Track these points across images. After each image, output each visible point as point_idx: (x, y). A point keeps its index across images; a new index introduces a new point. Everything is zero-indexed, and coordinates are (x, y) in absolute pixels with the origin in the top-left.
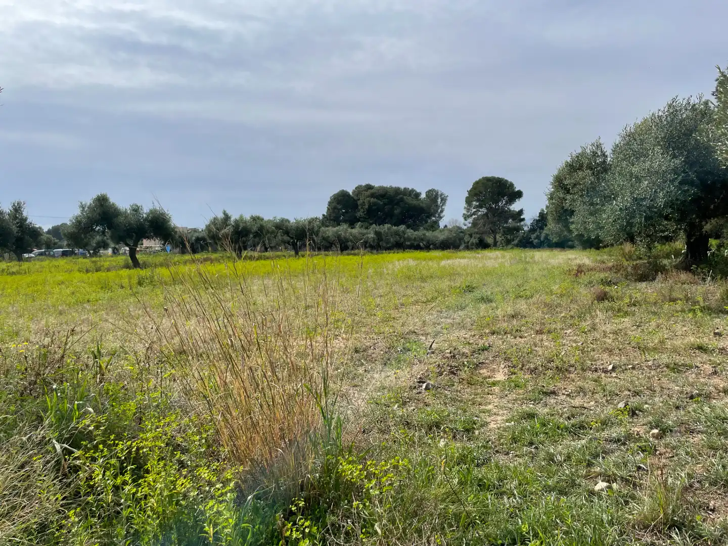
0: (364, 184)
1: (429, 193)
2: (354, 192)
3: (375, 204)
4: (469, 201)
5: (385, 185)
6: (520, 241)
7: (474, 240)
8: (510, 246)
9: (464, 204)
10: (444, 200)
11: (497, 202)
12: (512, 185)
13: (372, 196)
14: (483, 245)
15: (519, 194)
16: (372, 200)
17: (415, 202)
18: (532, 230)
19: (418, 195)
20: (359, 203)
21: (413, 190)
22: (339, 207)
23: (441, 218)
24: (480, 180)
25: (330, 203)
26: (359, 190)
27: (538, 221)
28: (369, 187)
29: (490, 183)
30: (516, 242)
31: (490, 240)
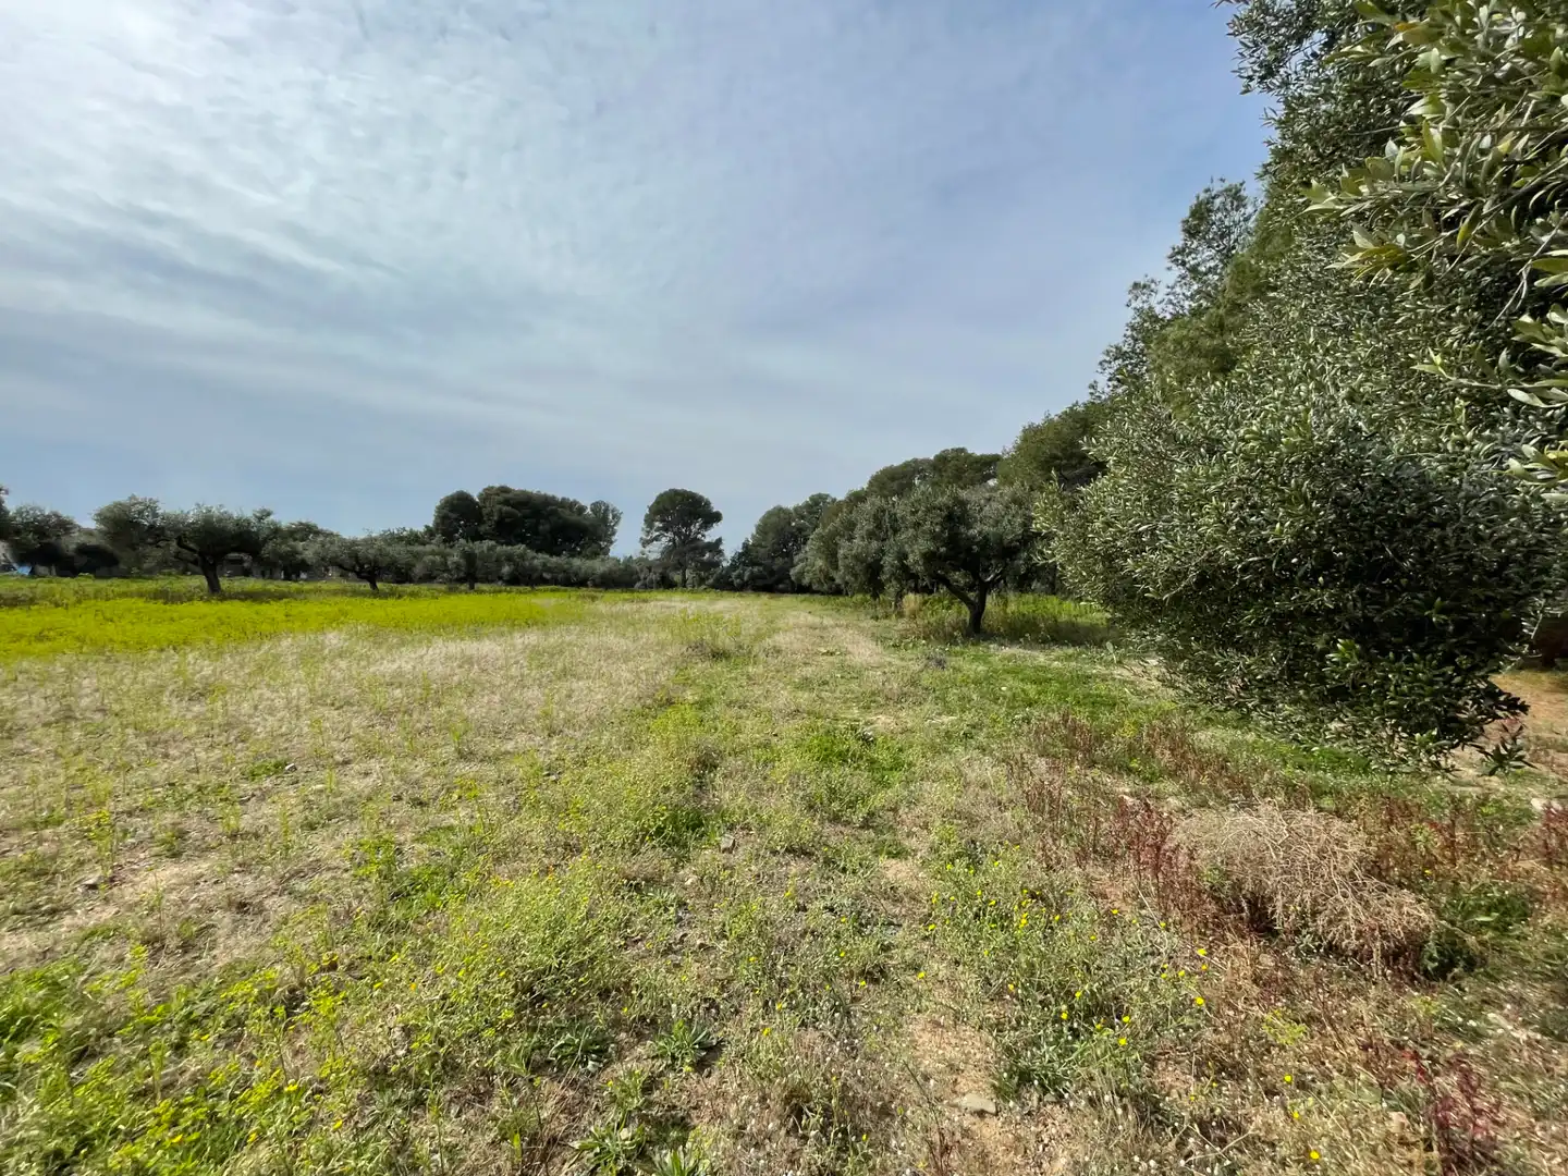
0: (497, 485)
1: (596, 506)
2: (480, 496)
3: (509, 515)
4: (649, 521)
5: (529, 490)
6: (717, 580)
7: (654, 577)
8: (703, 587)
9: (642, 524)
10: (617, 517)
11: (687, 525)
12: (708, 503)
13: (506, 502)
14: (666, 584)
15: (717, 517)
16: (505, 508)
17: (574, 518)
18: (733, 567)
19: (582, 509)
20: (485, 511)
21: (575, 503)
22: (454, 516)
23: (612, 543)
24: (666, 493)
25: (440, 509)
26: (488, 494)
27: (741, 555)
28: (504, 490)
29: (679, 498)
30: (711, 581)
31: (677, 577)
